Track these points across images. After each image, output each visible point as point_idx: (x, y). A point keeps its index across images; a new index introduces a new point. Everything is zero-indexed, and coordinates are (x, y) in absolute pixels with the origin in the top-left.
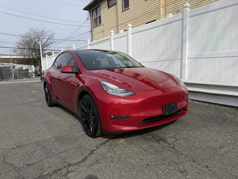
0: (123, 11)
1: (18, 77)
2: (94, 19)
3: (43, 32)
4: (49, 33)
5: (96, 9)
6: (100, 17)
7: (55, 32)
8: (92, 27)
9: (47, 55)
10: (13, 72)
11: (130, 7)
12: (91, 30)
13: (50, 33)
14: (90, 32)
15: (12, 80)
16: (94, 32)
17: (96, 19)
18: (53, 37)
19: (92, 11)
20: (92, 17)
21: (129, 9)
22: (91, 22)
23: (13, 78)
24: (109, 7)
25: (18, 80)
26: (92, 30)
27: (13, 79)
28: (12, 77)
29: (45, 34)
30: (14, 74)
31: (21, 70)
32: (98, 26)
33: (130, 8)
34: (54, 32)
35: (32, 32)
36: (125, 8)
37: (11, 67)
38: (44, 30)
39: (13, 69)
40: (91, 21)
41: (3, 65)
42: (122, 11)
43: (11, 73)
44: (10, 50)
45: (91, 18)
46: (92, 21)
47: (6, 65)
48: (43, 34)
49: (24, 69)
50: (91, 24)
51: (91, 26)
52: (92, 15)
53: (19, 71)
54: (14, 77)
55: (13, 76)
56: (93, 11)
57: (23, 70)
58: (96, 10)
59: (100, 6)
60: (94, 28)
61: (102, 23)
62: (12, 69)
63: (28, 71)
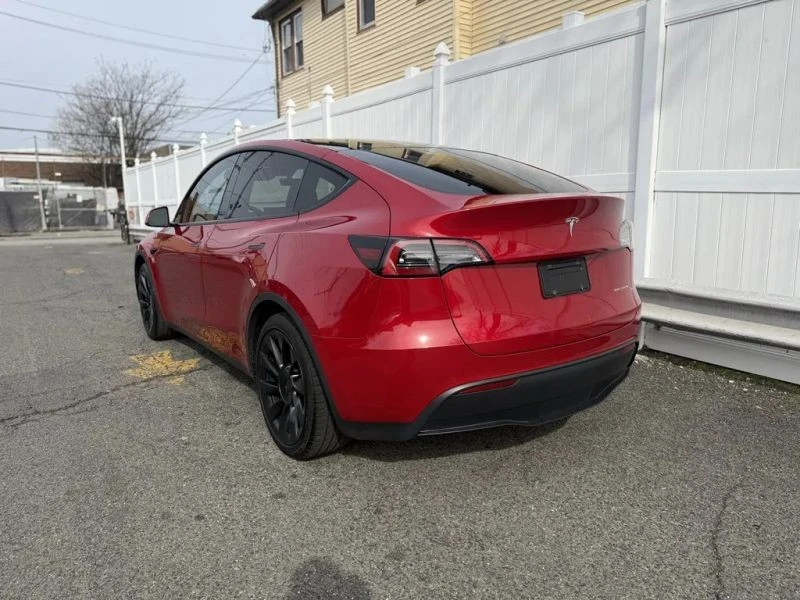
0: (359, 32)
1: (61, 227)
2: (284, 48)
3: (145, 77)
4: (165, 81)
5: (291, 16)
6: (300, 44)
7: (184, 81)
8: (280, 73)
9: (154, 154)
10: (45, 210)
11: (377, 19)
12: (274, 83)
13: (169, 84)
14: (272, 90)
15: (40, 234)
16: (283, 90)
17: (291, 48)
18: (177, 97)
19: (280, 23)
20: (278, 42)
21: (374, 26)
22: (276, 59)
23: (45, 227)
24: (325, 14)
25: (59, 234)
26: (278, 85)
27: (45, 231)
28: (41, 226)
29: (152, 84)
30: (46, 216)
31: (69, 202)
32: (295, 72)
33: (378, 24)
34: (180, 79)
35: (108, 77)
36: (366, 22)
37: (37, 194)
38: (149, 71)
39: (44, 198)
40: (276, 54)
41: (17, 184)
42: (356, 30)
43: (39, 212)
44: (35, 137)
45: (276, 45)
46: (279, 56)
47: (24, 184)
48: (147, 85)
49: (80, 199)
50: (277, 65)
51: (277, 72)
52: (277, 36)
53: (63, 205)
54: (48, 225)
55: (44, 222)
56: (282, 25)
57: (78, 205)
58: (288, 21)
59: (299, 10)
60: (283, 77)
61: (306, 65)
62: (41, 200)
63: (94, 205)
